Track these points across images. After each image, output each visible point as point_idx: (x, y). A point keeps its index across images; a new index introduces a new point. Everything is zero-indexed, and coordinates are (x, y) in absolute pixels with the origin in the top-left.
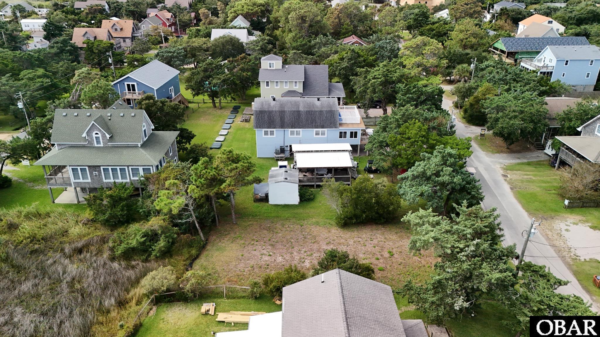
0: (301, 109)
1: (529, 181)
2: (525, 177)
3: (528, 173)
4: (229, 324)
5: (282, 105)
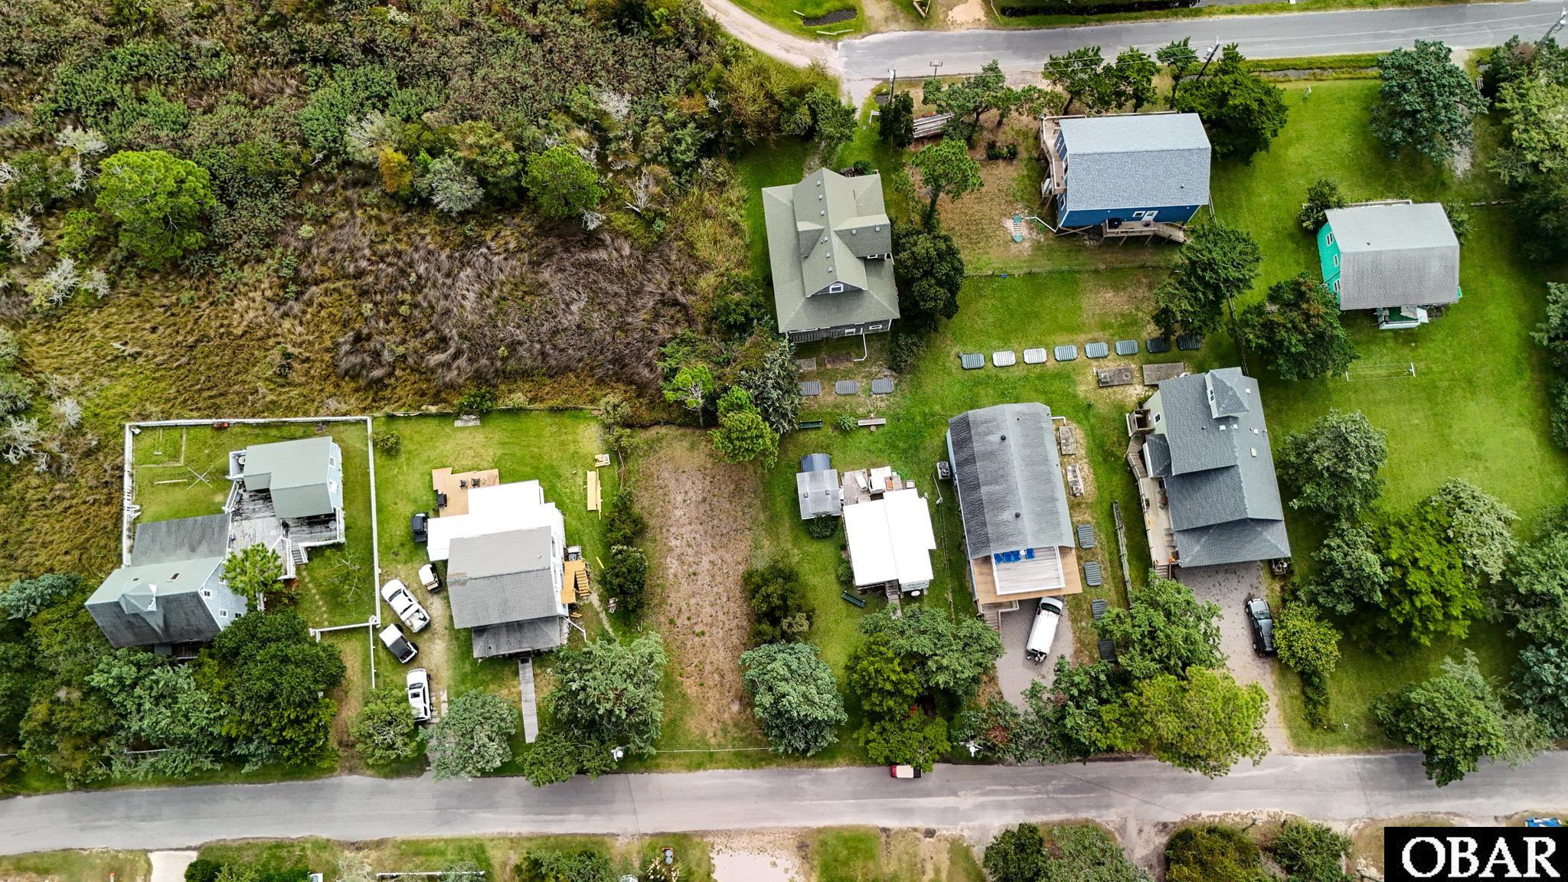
0: (984, 490)
1: (915, 867)
2: (930, 866)
3: (944, 874)
4: (585, 483)
5: (990, 455)
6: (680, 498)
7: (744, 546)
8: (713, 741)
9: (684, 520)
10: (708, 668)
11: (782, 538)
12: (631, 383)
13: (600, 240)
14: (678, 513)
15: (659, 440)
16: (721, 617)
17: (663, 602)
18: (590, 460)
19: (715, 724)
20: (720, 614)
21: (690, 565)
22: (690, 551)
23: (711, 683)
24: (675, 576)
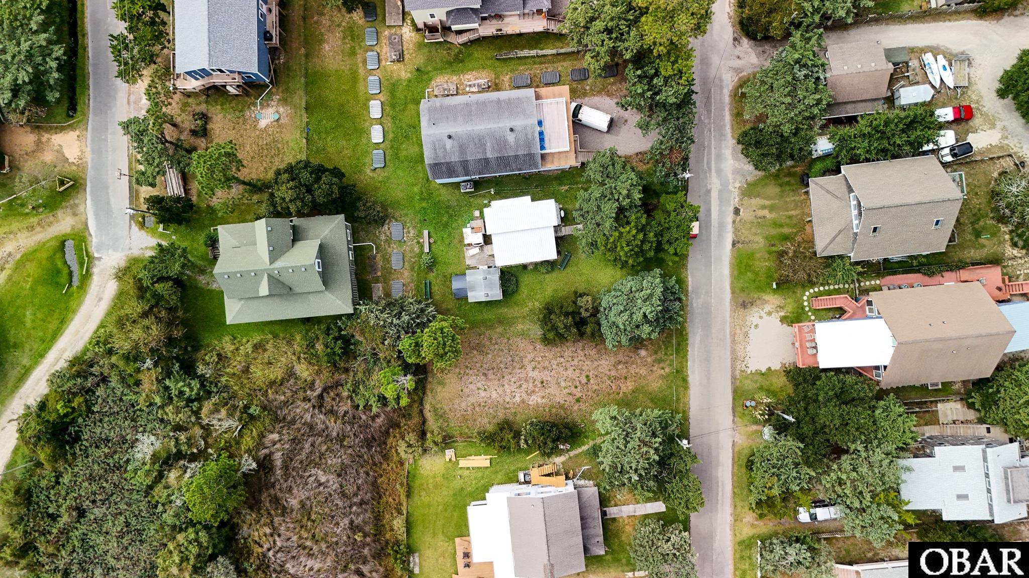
0: (490, 155)
1: (760, 223)
2: (760, 213)
3: (766, 202)
4: (468, 468)
5: (462, 148)
6: (483, 394)
7: (522, 344)
8: (667, 370)
9: (500, 390)
10: (613, 373)
11: (516, 314)
12: (388, 433)
13: (265, 458)
14: (494, 395)
15: (435, 410)
16: (575, 362)
17: (562, 407)
18: (450, 465)
19: (655, 369)
20: (573, 363)
21: (535, 386)
22: (524, 386)
23: (625, 371)
24: (543, 397)
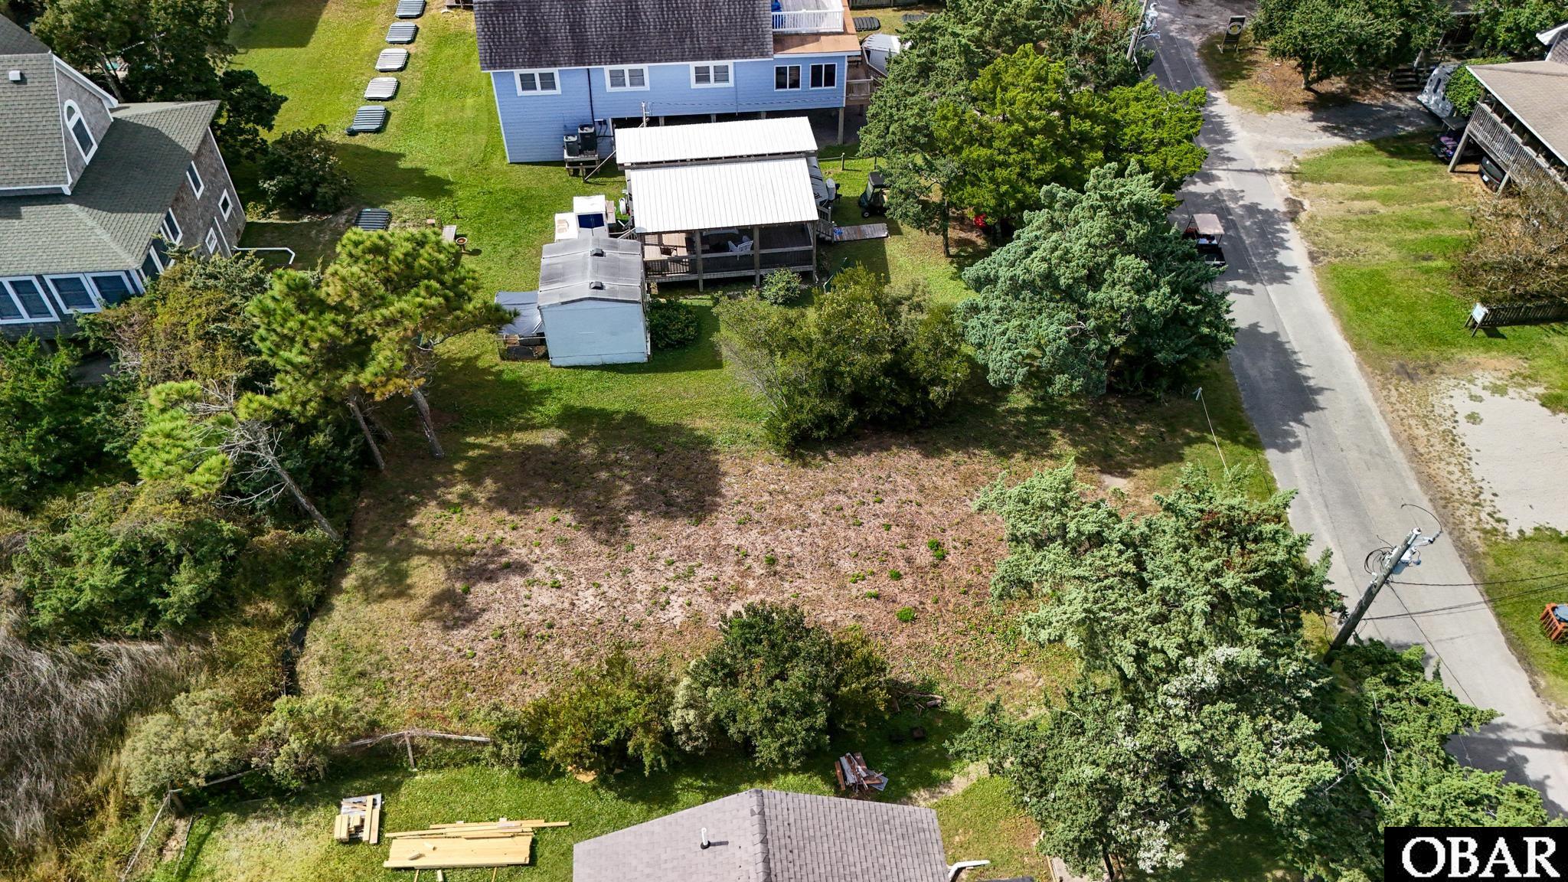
1: (1370, 223)
2: (1358, 205)
3: (1367, 189)
4: (424, 875)
14: (589, 601)
15: (345, 654)
18: (345, 866)
20: (880, 508)
22: (705, 573)
